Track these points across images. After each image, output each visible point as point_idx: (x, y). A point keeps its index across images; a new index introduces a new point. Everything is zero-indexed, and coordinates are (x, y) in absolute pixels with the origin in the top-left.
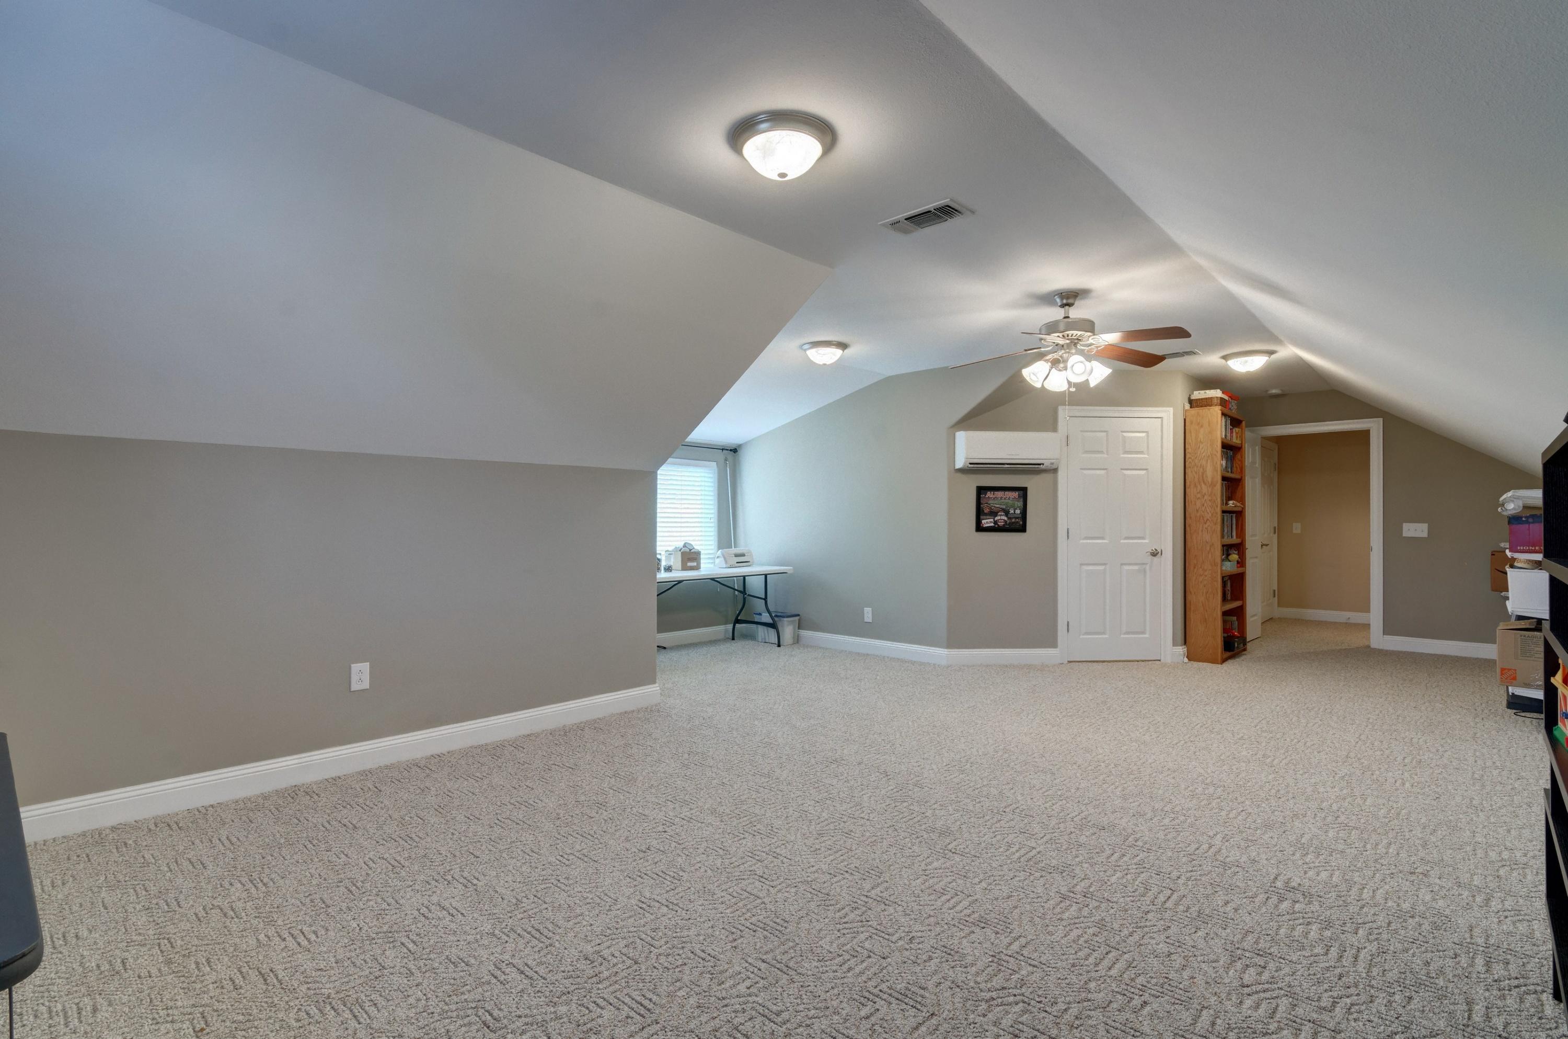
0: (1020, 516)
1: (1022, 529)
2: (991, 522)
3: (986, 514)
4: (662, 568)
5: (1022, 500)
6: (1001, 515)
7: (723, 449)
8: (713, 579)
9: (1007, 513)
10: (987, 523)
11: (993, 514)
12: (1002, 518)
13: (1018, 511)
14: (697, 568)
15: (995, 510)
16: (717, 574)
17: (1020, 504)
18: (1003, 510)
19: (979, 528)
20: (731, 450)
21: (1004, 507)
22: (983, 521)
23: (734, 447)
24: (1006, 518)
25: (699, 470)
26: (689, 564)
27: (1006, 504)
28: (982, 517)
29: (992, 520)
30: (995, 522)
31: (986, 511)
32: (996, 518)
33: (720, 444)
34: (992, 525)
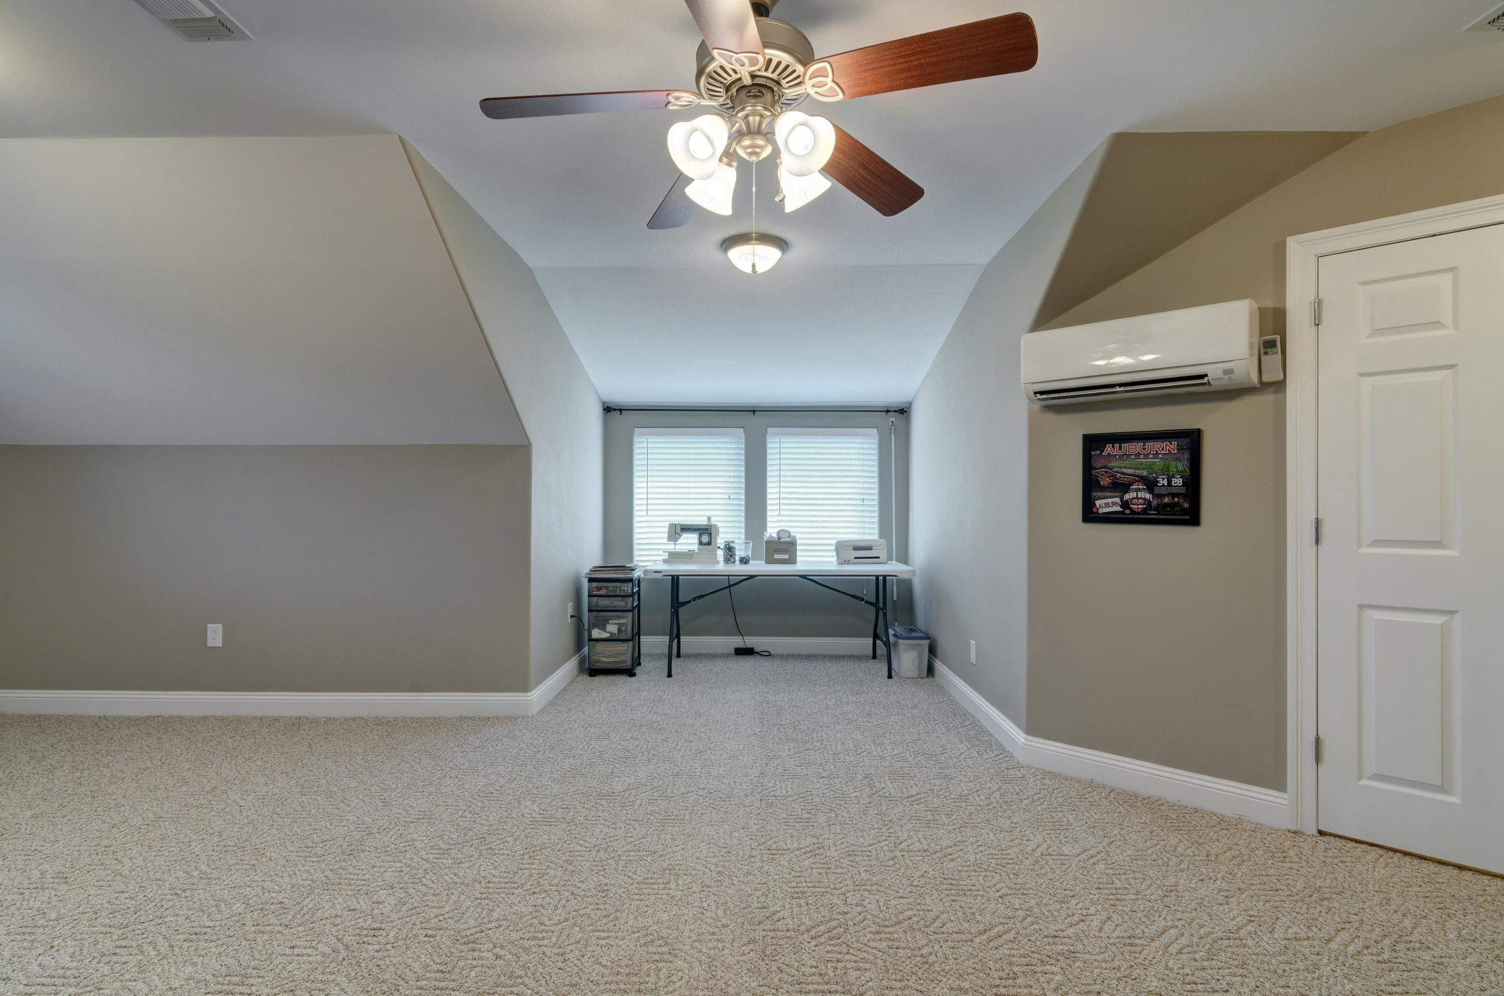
0: (1183, 490)
1: (1192, 517)
2: (1114, 504)
3: (1104, 489)
4: (737, 558)
5: (1187, 456)
6: (1138, 490)
7: (888, 411)
8: (804, 577)
9: (1151, 485)
10: (1107, 505)
11: (1120, 487)
12: (1139, 496)
13: (1178, 481)
14: (792, 561)
15: (1126, 479)
16: (811, 571)
17: (1183, 465)
18: (1143, 479)
19: (1090, 515)
20: (895, 411)
21: (1145, 473)
22: (1098, 503)
23: (902, 406)
24: (1148, 496)
25: (852, 439)
26: (777, 556)
27: (1150, 466)
28: (1094, 494)
29: (1117, 500)
30: (1125, 505)
31: (1105, 481)
32: (1127, 497)
33: (882, 404)
34: (1118, 509)
